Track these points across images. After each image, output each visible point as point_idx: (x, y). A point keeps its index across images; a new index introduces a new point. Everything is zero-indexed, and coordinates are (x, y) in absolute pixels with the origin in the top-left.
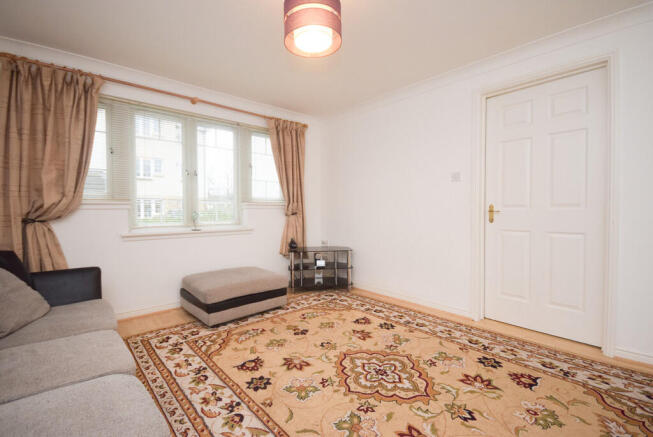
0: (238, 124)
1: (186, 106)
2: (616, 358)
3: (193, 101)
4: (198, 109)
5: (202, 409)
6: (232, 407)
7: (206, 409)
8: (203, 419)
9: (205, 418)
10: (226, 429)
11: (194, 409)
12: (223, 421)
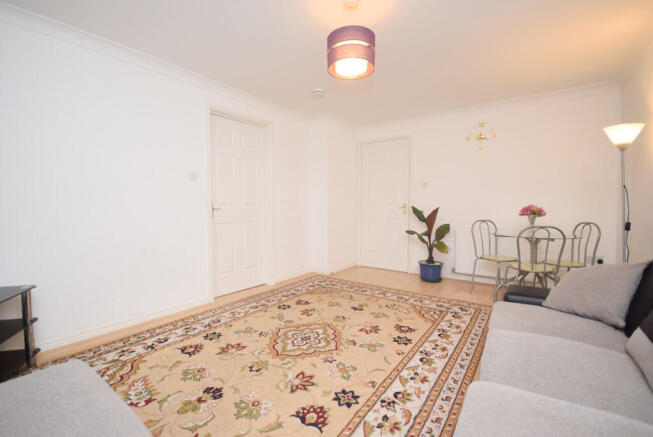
2: (278, 284)
5: (406, 424)
6: (389, 404)
7: (404, 421)
8: (415, 418)
9: (414, 415)
10: (414, 397)
11: (409, 431)
12: (408, 403)
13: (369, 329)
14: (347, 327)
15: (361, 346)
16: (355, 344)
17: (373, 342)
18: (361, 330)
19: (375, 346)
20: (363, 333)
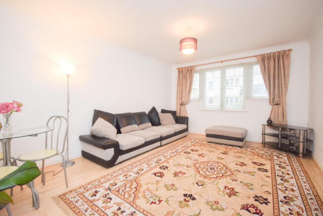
0: (243, 64)
1: (220, 64)
3: (222, 62)
4: (224, 64)
13: (180, 175)
14: (193, 176)
15: (184, 165)
16: (187, 166)
17: (178, 167)
18: (185, 173)
19: (178, 165)
20: (183, 172)
